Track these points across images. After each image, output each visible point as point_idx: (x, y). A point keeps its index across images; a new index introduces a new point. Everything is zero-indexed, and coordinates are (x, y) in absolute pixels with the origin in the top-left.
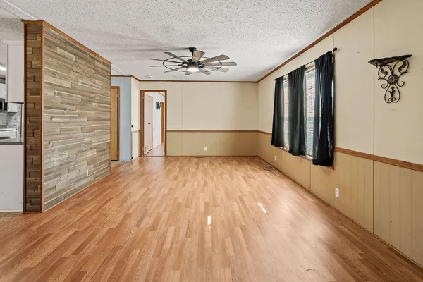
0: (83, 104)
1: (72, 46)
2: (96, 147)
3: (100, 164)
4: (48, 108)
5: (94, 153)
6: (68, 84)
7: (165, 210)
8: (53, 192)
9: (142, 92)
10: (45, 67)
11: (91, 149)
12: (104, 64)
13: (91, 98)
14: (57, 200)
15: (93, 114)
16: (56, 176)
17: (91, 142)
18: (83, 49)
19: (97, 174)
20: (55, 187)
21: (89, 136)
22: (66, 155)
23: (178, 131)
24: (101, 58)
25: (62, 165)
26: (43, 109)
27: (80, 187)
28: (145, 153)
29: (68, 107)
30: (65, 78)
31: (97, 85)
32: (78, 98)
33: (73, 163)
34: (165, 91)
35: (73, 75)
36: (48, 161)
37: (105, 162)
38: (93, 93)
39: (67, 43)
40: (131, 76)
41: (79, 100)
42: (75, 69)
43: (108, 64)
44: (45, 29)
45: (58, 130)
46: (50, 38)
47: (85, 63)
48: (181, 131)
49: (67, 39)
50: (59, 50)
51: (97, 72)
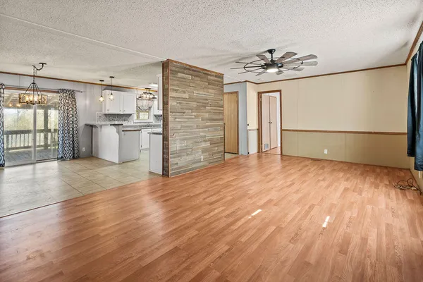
0: (198, 109)
1: (189, 69)
2: (209, 140)
3: (214, 153)
4: (173, 112)
5: (208, 144)
6: (186, 96)
7: (231, 196)
8: (176, 166)
9: (260, 94)
10: (170, 87)
11: (205, 141)
12: (216, 76)
13: (205, 103)
14: (179, 172)
15: (207, 115)
16: (178, 156)
17: (205, 136)
18: (198, 70)
19: (212, 161)
20: (177, 164)
21: (203, 132)
22: (184, 144)
23: (293, 130)
24: (213, 72)
25: (182, 150)
26: (170, 113)
27: (196, 168)
28: (263, 150)
29: (187, 111)
30: (184, 92)
31: (211, 93)
32: (194, 105)
33: (190, 150)
34: (280, 91)
35: (189, 89)
36: (173, 146)
37: (219, 152)
38: (207, 100)
39: (185, 68)
40: (246, 81)
41: (195, 106)
42: (191, 84)
43: (221, 76)
44: (170, 64)
45: (179, 127)
46: (174, 69)
47: (199, 79)
48: (297, 131)
49: (185, 66)
50: (180, 75)
51: (209, 84)
